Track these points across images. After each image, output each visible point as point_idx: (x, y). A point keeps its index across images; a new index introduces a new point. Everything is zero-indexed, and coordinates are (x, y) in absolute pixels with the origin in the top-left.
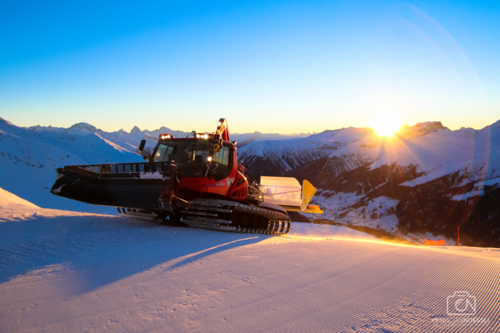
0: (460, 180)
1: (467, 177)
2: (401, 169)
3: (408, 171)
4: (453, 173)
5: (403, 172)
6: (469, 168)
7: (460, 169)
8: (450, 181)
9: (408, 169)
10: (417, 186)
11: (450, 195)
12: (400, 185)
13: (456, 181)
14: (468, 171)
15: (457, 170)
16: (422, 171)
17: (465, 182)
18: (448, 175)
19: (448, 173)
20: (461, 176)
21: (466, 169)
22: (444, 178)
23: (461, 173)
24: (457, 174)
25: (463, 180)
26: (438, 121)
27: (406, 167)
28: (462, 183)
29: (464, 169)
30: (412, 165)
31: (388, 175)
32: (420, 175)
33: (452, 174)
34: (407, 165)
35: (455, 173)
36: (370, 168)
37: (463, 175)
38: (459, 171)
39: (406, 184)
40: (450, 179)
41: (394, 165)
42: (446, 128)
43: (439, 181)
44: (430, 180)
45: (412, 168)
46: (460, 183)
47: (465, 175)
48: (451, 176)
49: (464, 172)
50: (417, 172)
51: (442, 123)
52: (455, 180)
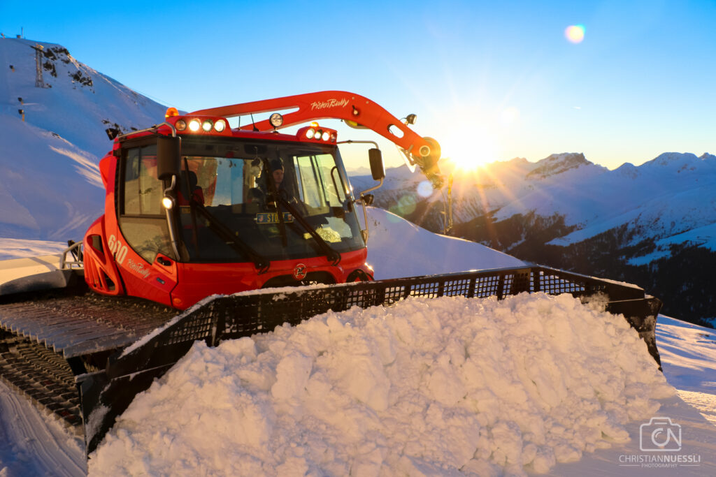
0: (630, 238)
1: (639, 232)
2: (542, 220)
3: (552, 223)
4: (620, 227)
5: (546, 225)
6: (639, 220)
7: (628, 221)
8: (617, 238)
9: (552, 220)
10: (572, 245)
11: (624, 257)
12: (547, 243)
13: (624, 238)
14: (639, 224)
15: (624, 223)
16: (574, 224)
17: (636, 240)
18: (614, 230)
19: (613, 227)
20: (631, 231)
21: (637, 220)
22: (609, 234)
23: (631, 227)
24: (625, 227)
25: (634, 237)
26: (579, 153)
27: (550, 218)
28: (633, 241)
29: (634, 221)
30: (557, 215)
31: (524, 229)
32: (572, 229)
33: (618, 228)
34: (552, 214)
35: (622, 226)
36: (496, 219)
37: (634, 230)
38: (627, 224)
39: (556, 242)
40: (616, 235)
41: (532, 214)
42: (590, 163)
43: (602, 239)
44: (590, 237)
45: (557, 219)
46: (629, 241)
47: (637, 230)
48: (617, 231)
49: (634, 226)
50: (566, 225)
51: (585, 155)
52: (623, 236)
